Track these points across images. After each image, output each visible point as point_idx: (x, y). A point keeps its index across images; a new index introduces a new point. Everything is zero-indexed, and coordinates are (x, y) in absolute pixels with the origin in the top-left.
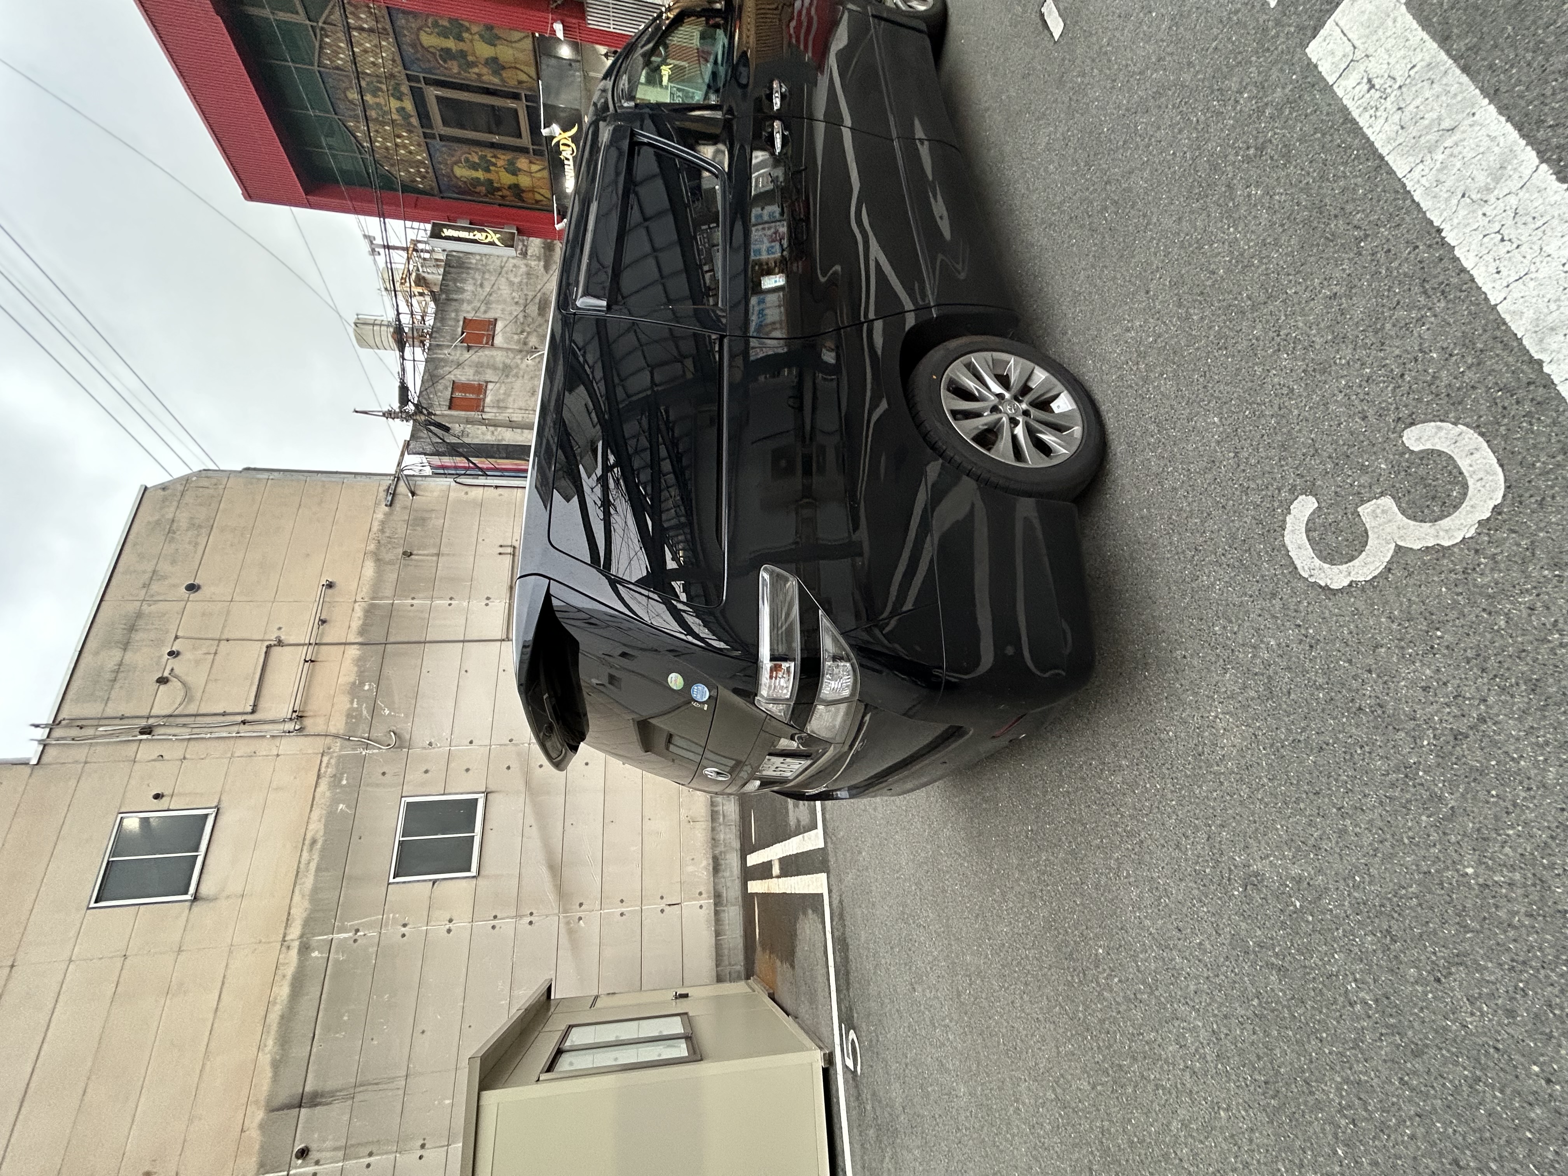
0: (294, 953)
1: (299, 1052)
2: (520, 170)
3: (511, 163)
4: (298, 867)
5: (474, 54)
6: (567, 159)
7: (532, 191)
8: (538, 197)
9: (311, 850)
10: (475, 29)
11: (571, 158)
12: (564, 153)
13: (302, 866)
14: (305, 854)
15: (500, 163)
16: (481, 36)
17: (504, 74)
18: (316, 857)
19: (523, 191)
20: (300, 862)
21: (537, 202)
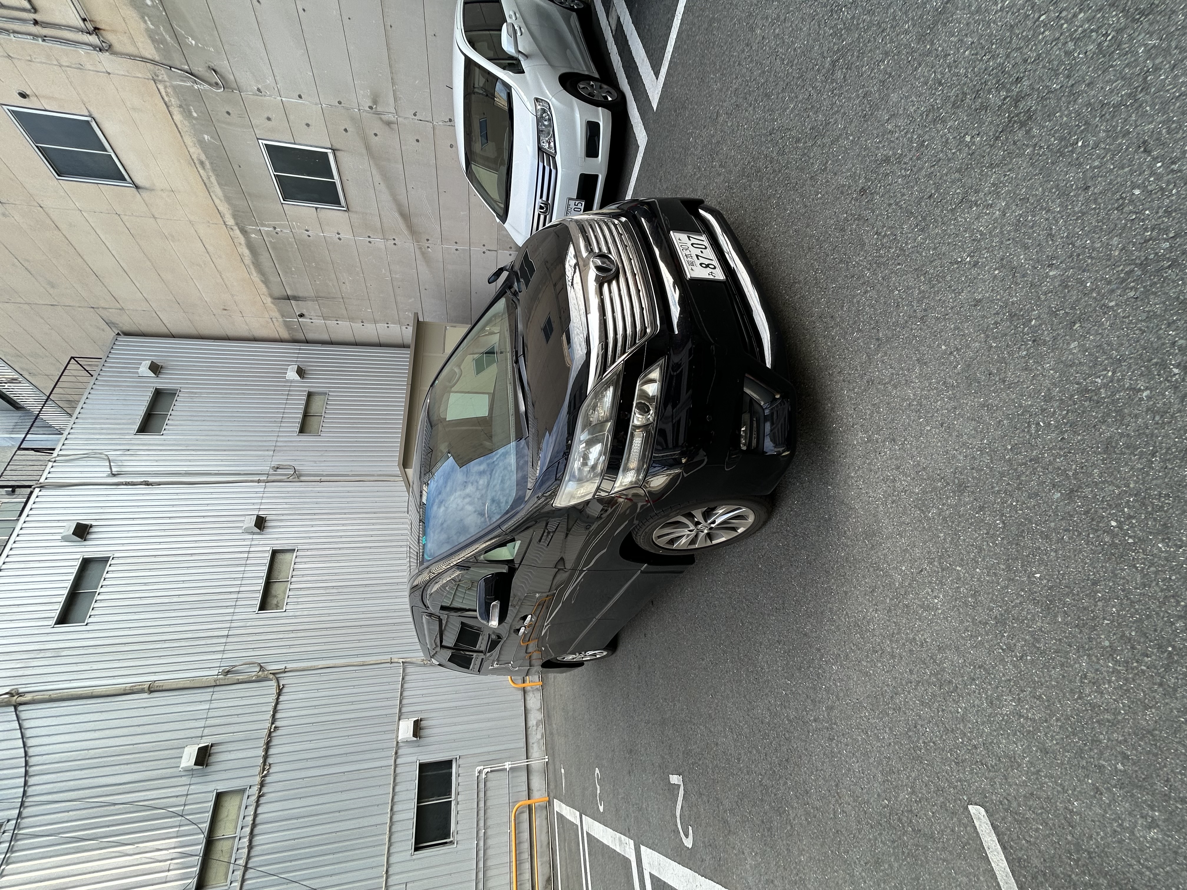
0: (238, 232)
1: (274, 279)
4: (203, 180)
9: (204, 168)
13: (205, 179)
14: (202, 172)
18: (211, 174)
20: (201, 177)
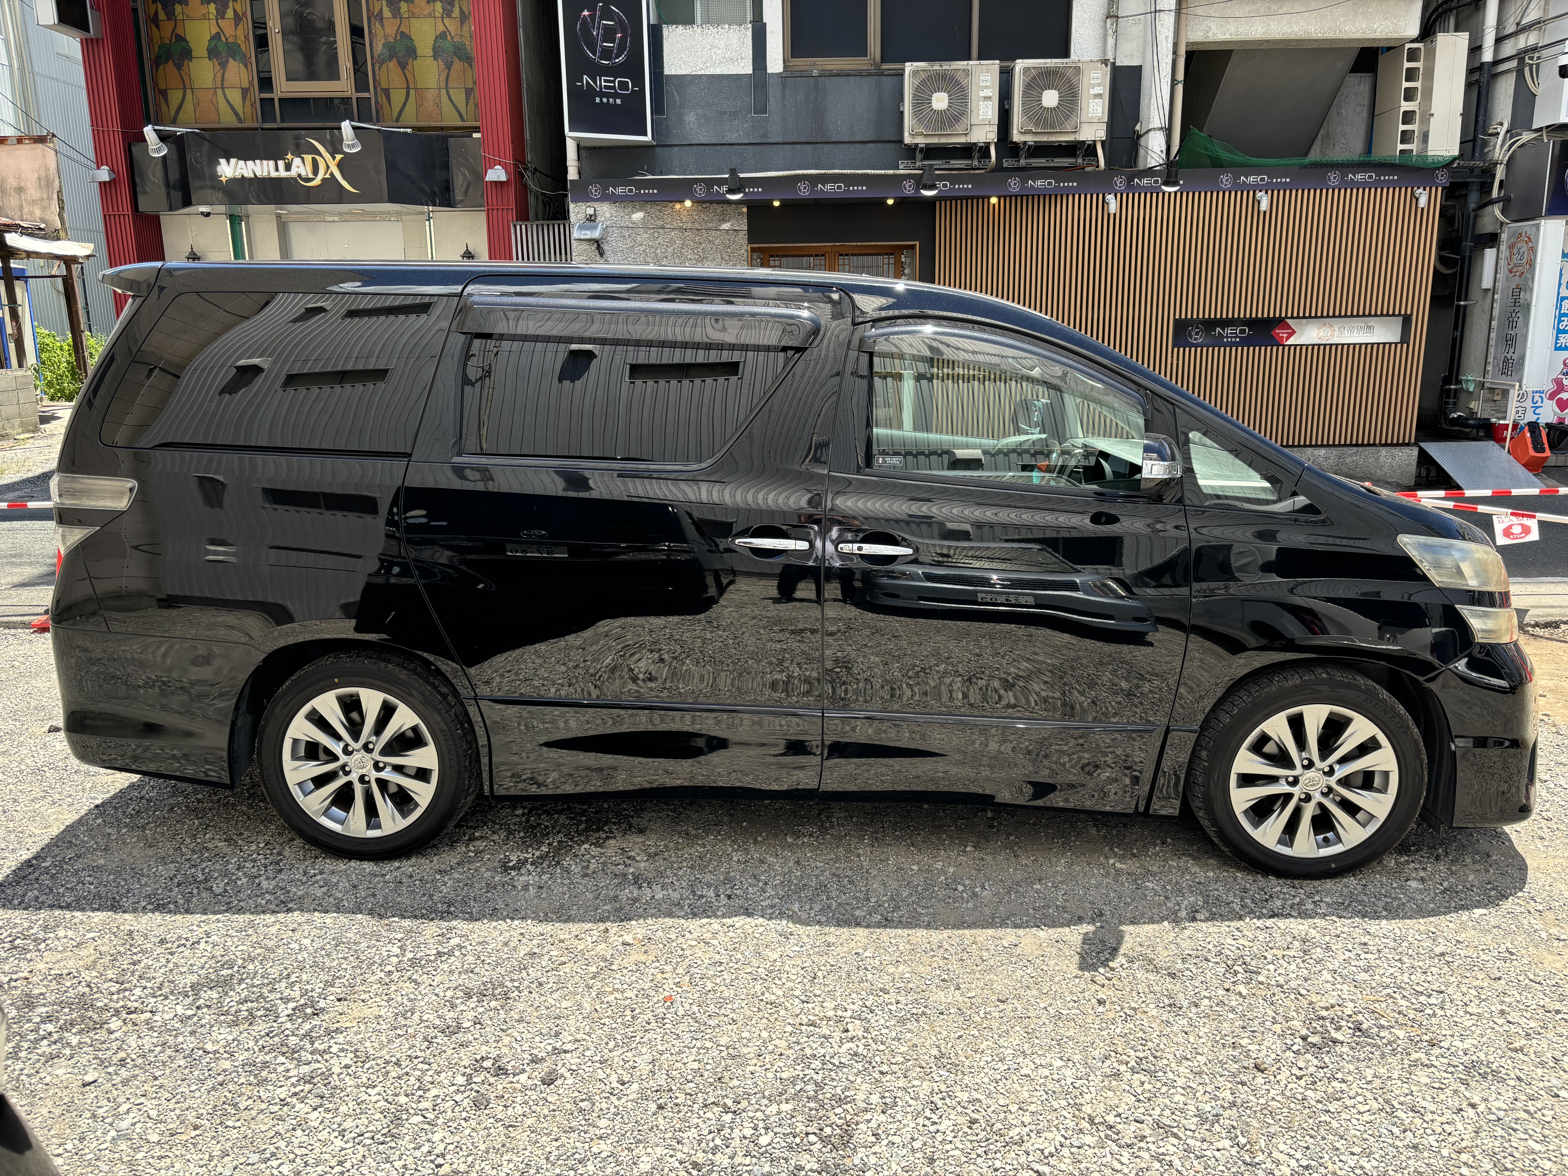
2: (223, 65)
3: (233, 51)
5: (413, 16)
6: (288, 167)
7: (185, 85)
8: (175, 97)
10: (452, 25)
11: (293, 173)
12: (297, 161)
15: (227, 26)
16: (442, 36)
17: (393, 65)
19: (179, 67)
21: (164, 93)
